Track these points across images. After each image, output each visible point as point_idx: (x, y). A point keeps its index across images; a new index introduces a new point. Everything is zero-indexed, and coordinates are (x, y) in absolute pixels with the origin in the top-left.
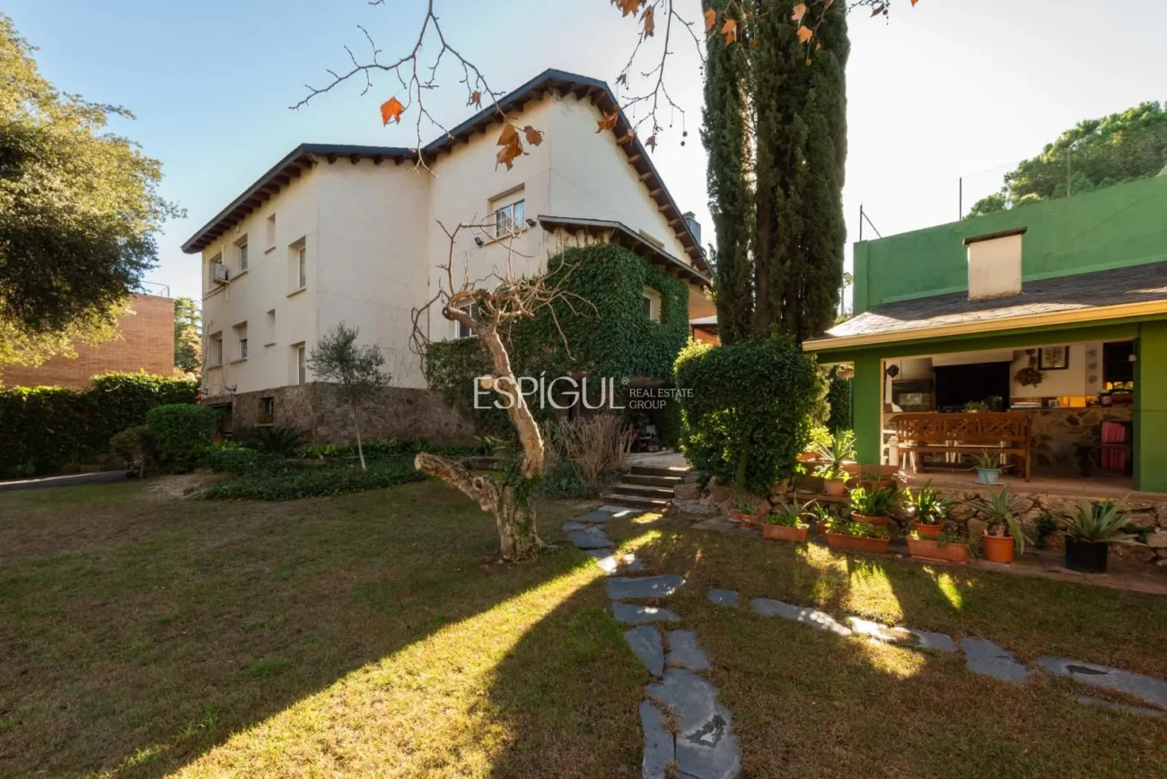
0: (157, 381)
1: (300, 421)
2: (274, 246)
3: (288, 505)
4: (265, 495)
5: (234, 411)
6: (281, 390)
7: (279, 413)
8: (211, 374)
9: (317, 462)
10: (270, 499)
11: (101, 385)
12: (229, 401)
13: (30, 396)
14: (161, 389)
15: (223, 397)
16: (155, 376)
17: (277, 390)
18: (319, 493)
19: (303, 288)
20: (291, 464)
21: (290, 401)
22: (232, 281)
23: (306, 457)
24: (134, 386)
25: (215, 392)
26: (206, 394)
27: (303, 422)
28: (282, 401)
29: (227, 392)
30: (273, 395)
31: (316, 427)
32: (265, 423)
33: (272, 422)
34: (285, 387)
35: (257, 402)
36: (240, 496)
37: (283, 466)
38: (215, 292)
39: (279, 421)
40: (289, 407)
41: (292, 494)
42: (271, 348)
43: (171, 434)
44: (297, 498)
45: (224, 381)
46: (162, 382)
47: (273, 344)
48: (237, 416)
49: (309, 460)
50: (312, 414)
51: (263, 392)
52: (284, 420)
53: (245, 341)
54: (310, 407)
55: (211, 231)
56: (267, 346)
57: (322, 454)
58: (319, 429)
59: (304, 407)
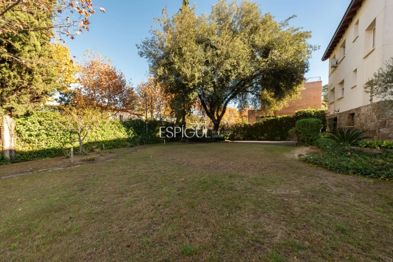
0: (314, 111)
1: (369, 125)
2: (357, 35)
3: (340, 177)
4: (328, 167)
5: (338, 120)
6: (358, 109)
7: (357, 120)
8: (330, 106)
9: (374, 151)
10: (331, 170)
11: (297, 114)
12: (336, 116)
13: (280, 118)
14: (315, 114)
15: (334, 115)
16: (313, 109)
17: (357, 109)
18: (366, 174)
19: (374, 48)
20: (354, 150)
21: (363, 114)
22: (339, 64)
23: (366, 147)
24: (306, 113)
25: (332, 113)
26: (329, 114)
27: (371, 125)
28: (359, 115)
29: (336, 113)
30: (354, 112)
31: (379, 129)
32: (350, 126)
33: (354, 125)
34: (361, 107)
35: (347, 116)
36: (316, 164)
37: (348, 151)
38: (333, 72)
39: (357, 125)
40: (363, 117)
41: (345, 170)
42: (355, 89)
43: (302, 131)
44: (348, 174)
45: (335, 108)
46: (315, 111)
47: (356, 86)
48: (339, 122)
49: (368, 149)
50: (376, 121)
51: (350, 111)
52: (359, 125)
53: (343, 89)
54: (375, 117)
55: (331, 47)
56: (352, 88)
57: (379, 146)
58: (381, 130)
59: (371, 117)
